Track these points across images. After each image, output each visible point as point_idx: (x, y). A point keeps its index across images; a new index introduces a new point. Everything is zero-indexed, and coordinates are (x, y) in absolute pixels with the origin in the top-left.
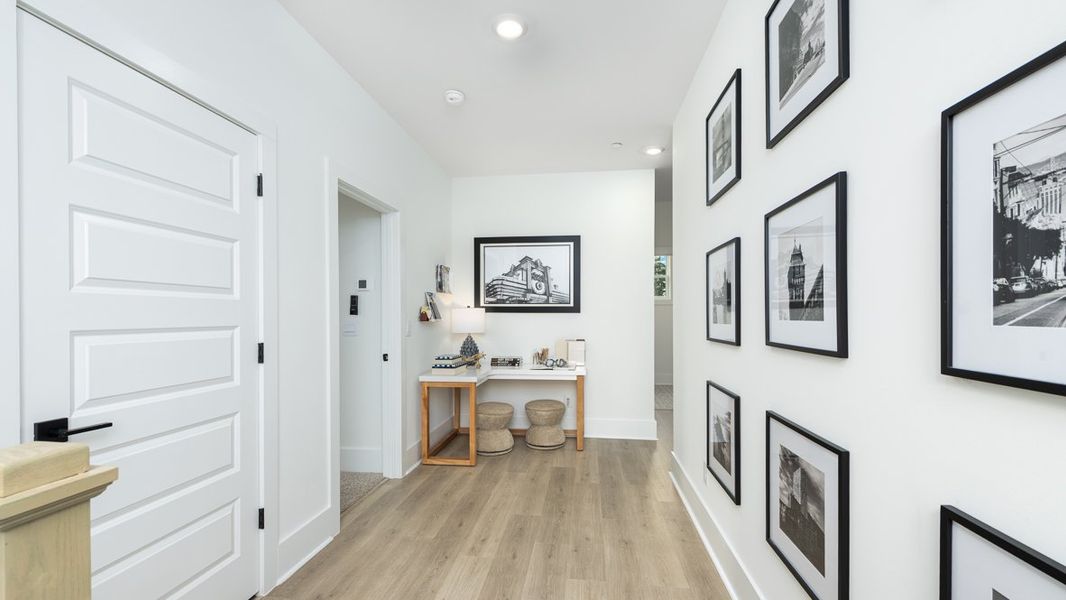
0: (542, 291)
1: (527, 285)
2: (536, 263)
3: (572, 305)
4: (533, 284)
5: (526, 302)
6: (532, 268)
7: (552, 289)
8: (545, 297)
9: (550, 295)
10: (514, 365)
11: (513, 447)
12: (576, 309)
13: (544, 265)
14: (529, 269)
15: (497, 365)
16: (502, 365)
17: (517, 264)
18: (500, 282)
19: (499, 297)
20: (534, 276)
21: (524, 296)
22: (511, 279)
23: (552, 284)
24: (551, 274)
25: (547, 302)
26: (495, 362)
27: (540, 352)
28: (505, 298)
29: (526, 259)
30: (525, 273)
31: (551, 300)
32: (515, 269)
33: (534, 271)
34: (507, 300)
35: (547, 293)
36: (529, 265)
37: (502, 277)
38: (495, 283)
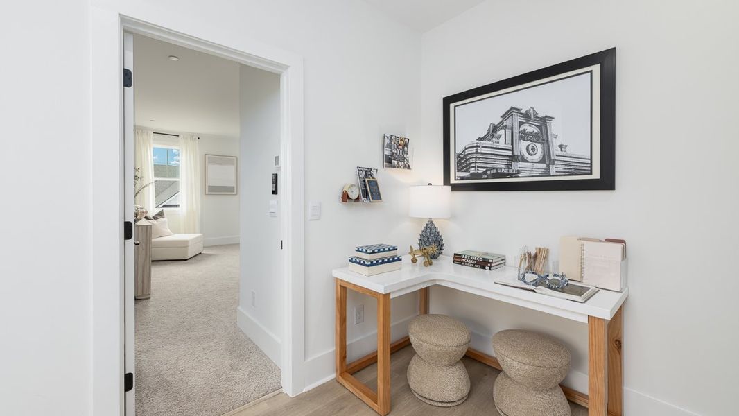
0: (538, 156)
1: (512, 150)
2: (527, 116)
3: (596, 175)
4: (522, 147)
5: (511, 175)
6: (521, 124)
7: (555, 151)
8: (544, 166)
9: (552, 162)
10: (483, 267)
11: (469, 394)
12: (607, 182)
13: (540, 115)
14: (516, 125)
15: (461, 263)
16: (466, 264)
17: (497, 121)
18: (474, 150)
19: (473, 171)
20: (524, 136)
21: (509, 166)
22: (489, 144)
23: (555, 144)
24: (554, 128)
25: (547, 172)
26: (458, 259)
27: (533, 253)
28: (481, 171)
29: (512, 111)
30: (509, 133)
31: (553, 170)
32: (494, 129)
33: (524, 127)
34: (485, 173)
35: (547, 159)
36: (516, 119)
37: (476, 142)
38: (468, 151)
